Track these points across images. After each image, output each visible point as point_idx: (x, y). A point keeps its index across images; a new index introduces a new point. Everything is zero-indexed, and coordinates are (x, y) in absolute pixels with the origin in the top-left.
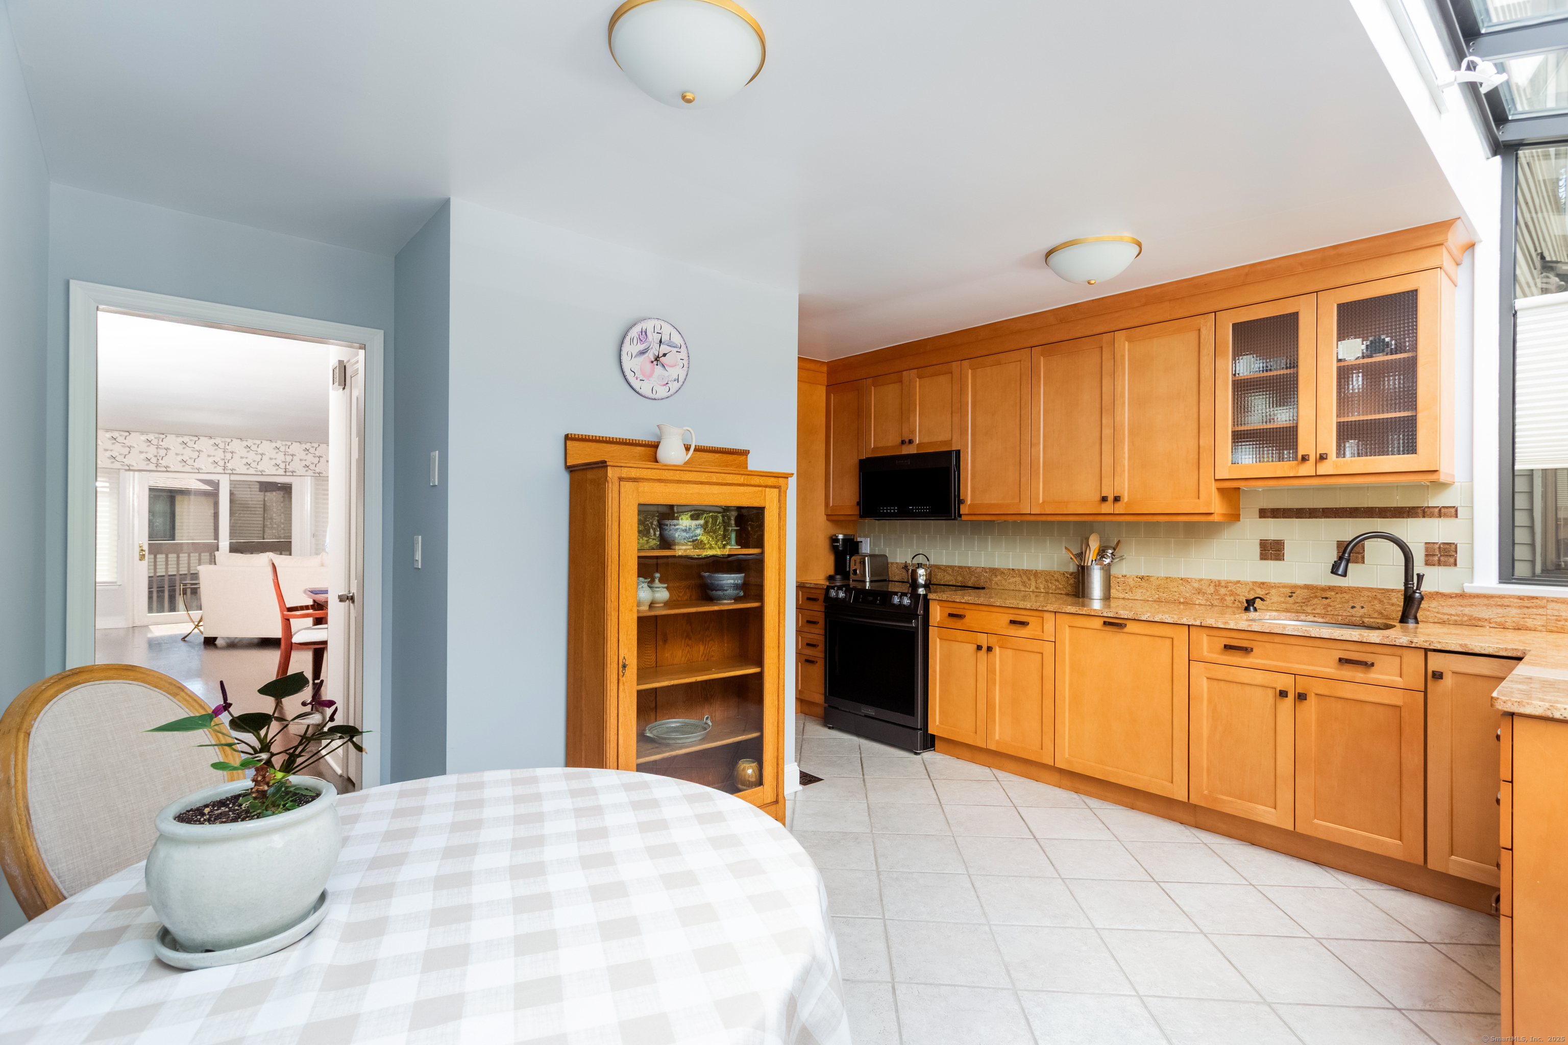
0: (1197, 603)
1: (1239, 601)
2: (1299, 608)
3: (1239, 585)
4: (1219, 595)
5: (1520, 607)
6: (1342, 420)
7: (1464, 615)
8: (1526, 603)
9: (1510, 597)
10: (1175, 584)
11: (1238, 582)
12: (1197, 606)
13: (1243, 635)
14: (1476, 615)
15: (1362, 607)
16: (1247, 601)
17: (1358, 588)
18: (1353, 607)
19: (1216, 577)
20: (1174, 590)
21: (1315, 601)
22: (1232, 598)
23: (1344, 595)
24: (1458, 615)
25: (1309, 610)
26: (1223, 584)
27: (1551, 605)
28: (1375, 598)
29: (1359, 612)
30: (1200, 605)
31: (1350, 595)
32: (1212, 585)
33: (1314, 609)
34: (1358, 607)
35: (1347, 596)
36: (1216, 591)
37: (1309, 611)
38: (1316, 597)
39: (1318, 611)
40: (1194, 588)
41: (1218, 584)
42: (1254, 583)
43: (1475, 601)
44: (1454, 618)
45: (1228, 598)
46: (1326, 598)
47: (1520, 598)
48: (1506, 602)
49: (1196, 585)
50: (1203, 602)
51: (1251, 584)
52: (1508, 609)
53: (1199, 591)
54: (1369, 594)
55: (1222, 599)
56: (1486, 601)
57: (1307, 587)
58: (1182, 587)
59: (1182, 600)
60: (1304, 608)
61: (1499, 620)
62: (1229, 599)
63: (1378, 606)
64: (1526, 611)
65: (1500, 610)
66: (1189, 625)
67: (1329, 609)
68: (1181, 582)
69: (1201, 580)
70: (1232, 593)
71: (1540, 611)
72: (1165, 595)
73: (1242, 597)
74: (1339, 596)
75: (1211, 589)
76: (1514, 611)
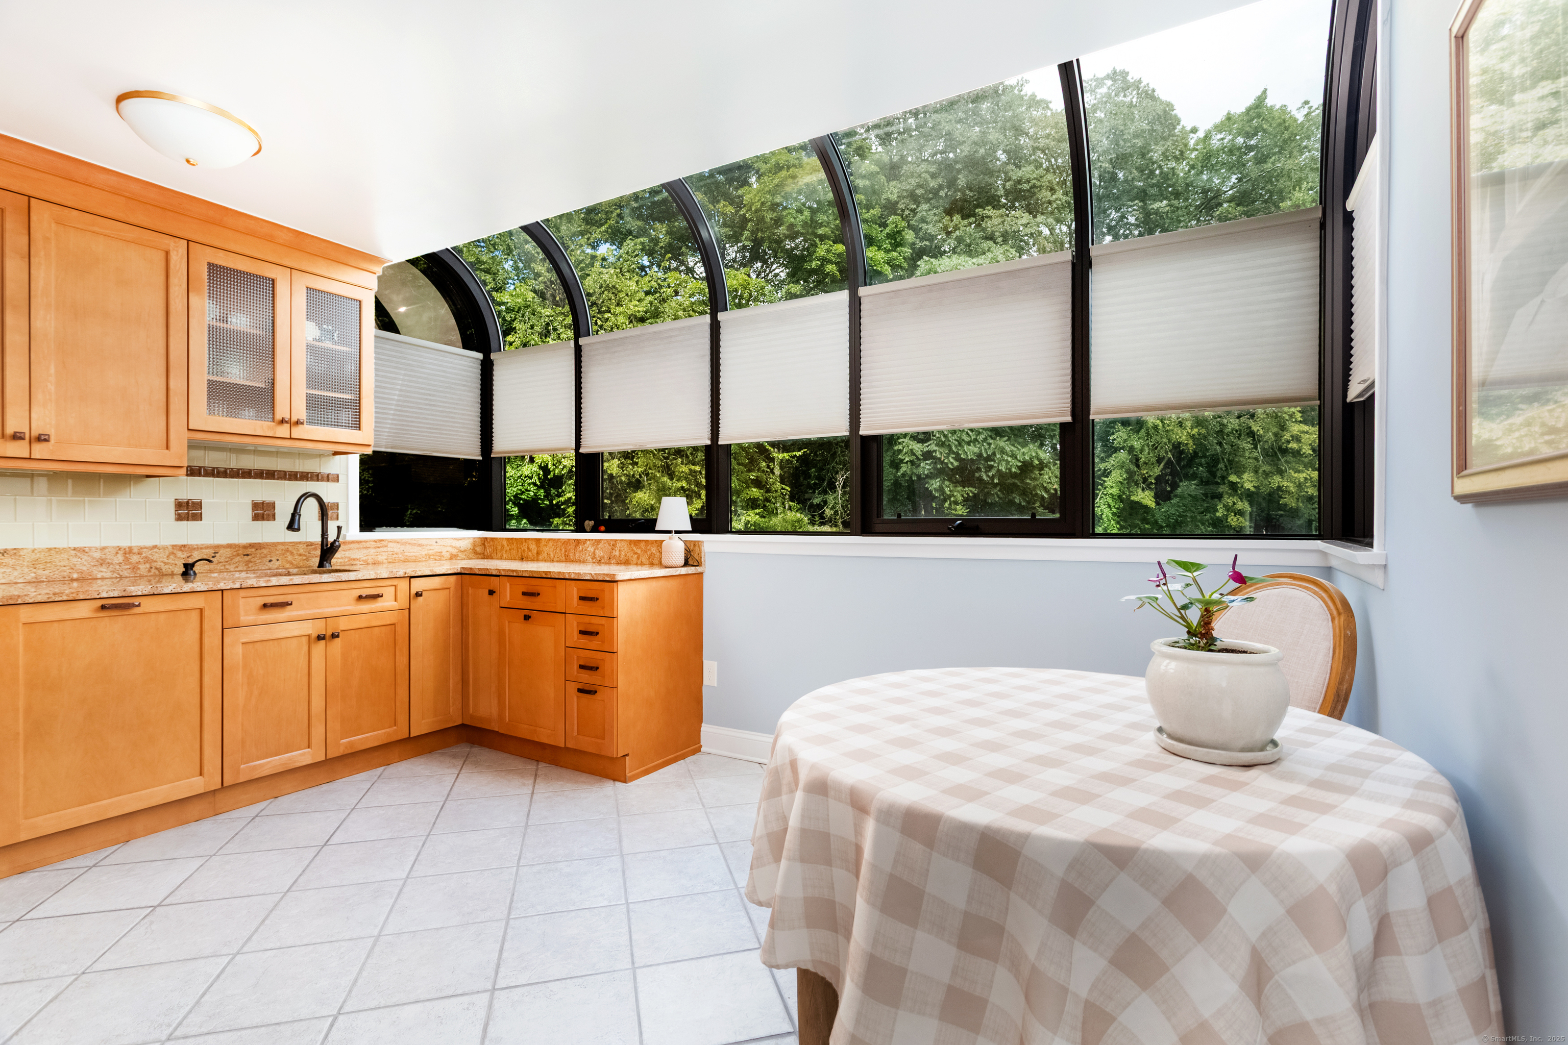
0: (99, 576)
1: (156, 568)
2: (223, 568)
3: (156, 550)
4: (130, 563)
5: (375, 548)
6: (308, 392)
7: (346, 557)
8: (378, 545)
9: (370, 541)
10: (65, 556)
11: (155, 547)
12: (99, 582)
13: (282, 590)
14: (353, 556)
15: (278, 560)
16: (186, 565)
17: (273, 543)
18: (270, 561)
19: (125, 543)
20: (63, 563)
21: (237, 559)
22: (148, 566)
23: (263, 550)
24: (342, 558)
25: (232, 568)
26: (135, 550)
27: (390, 544)
28: (287, 550)
29: (275, 564)
30: (103, 579)
31: (268, 550)
32: (121, 552)
33: (237, 567)
34: (274, 559)
35: (265, 551)
36: (126, 560)
37: (232, 570)
38: (238, 555)
39: (240, 569)
40: (94, 558)
41: (128, 552)
42: (174, 546)
43: (352, 546)
44: (340, 560)
45: (141, 566)
46: (248, 555)
47: (375, 541)
48: (368, 545)
49: (97, 555)
50: (108, 575)
51: (170, 548)
52: (370, 550)
53: (102, 562)
54: (283, 547)
55: (135, 568)
56: (357, 545)
57: (230, 546)
58: (75, 560)
59: (75, 576)
60: (227, 567)
61: (364, 558)
62: (143, 568)
63: (290, 558)
64: (378, 550)
65: (365, 551)
66: (222, 590)
67: (250, 565)
68: (73, 552)
69: (103, 549)
70: (147, 560)
71: (385, 549)
72: (47, 572)
73: (159, 563)
74: (259, 551)
75: (120, 558)
76: (372, 551)
